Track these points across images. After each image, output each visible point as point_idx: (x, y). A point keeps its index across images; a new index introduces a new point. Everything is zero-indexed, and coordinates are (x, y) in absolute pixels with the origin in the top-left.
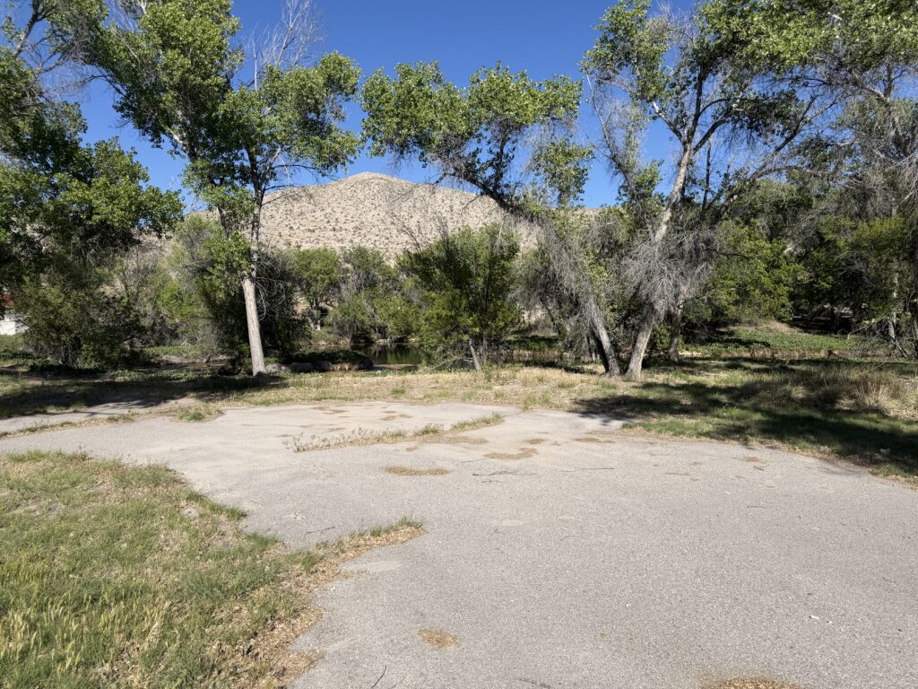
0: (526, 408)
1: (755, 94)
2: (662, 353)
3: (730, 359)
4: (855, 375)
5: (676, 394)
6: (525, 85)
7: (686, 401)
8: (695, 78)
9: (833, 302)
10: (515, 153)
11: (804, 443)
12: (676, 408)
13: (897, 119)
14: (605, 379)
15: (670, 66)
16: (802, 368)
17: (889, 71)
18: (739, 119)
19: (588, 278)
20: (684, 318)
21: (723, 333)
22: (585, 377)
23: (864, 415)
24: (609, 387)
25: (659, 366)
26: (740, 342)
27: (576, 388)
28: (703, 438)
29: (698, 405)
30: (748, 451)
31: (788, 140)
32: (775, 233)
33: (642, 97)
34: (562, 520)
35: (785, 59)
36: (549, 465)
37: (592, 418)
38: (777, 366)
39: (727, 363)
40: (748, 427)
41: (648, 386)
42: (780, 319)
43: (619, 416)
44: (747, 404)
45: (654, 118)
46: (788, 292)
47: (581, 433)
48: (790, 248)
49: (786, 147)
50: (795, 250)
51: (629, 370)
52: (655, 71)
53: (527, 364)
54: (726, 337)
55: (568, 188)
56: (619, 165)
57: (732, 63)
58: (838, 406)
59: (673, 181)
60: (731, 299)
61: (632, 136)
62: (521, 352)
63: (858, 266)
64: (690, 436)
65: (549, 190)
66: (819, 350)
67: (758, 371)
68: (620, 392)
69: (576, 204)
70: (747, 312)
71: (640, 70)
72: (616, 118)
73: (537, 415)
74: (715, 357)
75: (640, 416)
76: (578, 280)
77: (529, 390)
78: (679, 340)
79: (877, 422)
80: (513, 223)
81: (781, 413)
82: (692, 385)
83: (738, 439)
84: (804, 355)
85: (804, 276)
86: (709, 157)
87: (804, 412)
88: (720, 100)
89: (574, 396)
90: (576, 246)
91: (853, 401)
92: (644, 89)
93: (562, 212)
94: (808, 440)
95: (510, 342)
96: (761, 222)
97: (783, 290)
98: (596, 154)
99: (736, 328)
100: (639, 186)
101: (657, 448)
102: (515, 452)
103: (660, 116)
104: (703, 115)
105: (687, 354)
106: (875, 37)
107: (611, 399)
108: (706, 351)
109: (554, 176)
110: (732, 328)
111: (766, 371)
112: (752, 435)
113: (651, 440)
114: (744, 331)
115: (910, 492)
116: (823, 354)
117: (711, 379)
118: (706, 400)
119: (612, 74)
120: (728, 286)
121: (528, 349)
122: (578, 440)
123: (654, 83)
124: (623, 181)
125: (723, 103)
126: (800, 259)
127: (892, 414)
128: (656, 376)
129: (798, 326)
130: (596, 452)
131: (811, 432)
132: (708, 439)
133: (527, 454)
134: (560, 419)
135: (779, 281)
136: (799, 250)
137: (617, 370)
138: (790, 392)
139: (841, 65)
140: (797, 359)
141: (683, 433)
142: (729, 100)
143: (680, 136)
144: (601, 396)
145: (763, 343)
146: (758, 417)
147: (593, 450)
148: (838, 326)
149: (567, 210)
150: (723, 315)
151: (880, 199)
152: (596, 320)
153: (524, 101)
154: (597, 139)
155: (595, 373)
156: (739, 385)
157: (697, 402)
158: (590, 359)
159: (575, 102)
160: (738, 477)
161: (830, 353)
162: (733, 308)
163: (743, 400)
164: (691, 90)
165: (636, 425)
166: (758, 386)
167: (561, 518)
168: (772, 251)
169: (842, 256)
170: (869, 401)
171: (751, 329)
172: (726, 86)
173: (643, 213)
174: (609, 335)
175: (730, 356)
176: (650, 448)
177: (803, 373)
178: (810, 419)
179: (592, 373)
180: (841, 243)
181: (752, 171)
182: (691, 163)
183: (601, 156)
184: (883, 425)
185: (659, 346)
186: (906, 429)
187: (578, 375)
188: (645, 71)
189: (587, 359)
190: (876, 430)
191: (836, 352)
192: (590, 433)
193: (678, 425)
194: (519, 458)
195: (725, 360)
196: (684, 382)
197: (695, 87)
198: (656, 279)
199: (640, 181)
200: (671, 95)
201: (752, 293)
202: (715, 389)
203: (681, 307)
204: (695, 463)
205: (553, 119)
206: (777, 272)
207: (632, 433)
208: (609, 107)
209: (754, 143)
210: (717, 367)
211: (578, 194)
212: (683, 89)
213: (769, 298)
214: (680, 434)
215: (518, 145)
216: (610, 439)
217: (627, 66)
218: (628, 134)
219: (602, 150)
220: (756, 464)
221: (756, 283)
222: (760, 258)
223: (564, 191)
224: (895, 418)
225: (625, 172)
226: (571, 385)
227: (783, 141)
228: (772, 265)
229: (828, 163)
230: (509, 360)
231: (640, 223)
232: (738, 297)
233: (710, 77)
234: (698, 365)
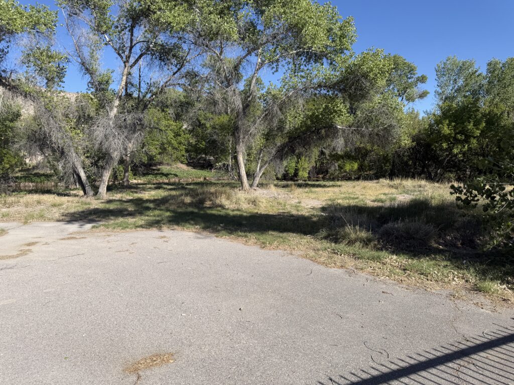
0: (25, 223)
1: (162, 41)
2: (121, 182)
3: (157, 184)
4: (212, 189)
5: (126, 205)
6: (13, 5)
7: (131, 208)
8: (129, 26)
9: (206, 154)
10: (9, 49)
11: (188, 225)
12: (125, 213)
13: (225, 68)
14: (84, 199)
15: (114, 15)
16: (192, 187)
17: (221, 43)
18: (154, 54)
19: (69, 137)
20: (132, 162)
21: (154, 170)
22: (70, 199)
23: (215, 209)
24: (86, 204)
25: (118, 189)
26: (163, 174)
27: (64, 206)
28: (138, 229)
29: (138, 210)
30: (161, 233)
31: (179, 69)
32: (178, 117)
33: (98, 31)
34: (45, 293)
35: (173, 27)
36: (40, 258)
37: (73, 224)
38: (180, 186)
39: (155, 186)
40: (162, 220)
41: (109, 202)
42: (182, 162)
43: (90, 221)
44: (163, 207)
45: (106, 44)
46: (185, 149)
47: (65, 235)
48: (185, 126)
49: (178, 73)
50: (188, 127)
51: (99, 193)
52: (105, 16)
53: (30, 192)
54: (156, 172)
55: (53, 78)
56: (87, 69)
57: (149, 21)
58: (205, 205)
59: (119, 83)
60: (157, 151)
61: (95, 53)
62: (27, 184)
63: (215, 137)
64: (131, 228)
65: (39, 78)
66: (200, 178)
67: (171, 189)
68: (92, 207)
69: (59, 89)
70: (166, 158)
71: (96, 14)
72: (83, 40)
73: (34, 226)
74: (149, 183)
75: (104, 220)
76: (63, 138)
77: (30, 209)
78: (129, 174)
79: (220, 211)
80: (11, 97)
81: (179, 211)
82: (136, 199)
83: (157, 227)
84: (193, 180)
85: (193, 141)
86: (140, 72)
87: (190, 209)
88: (143, 41)
89: (62, 211)
90: (60, 116)
91: (211, 202)
92: (99, 26)
93: (49, 94)
94: (190, 224)
95: (17, 178)
96: (171, 111)
97: (183, 147)
98: (71, 60)
99: (161, 167)
100: (100, 83)
101: (112, 238)
102: (15, 253)
103: (109, 44)
104: (134, 48)
105: (135, 181)
106: (214, 25)
107: (87, 211)
108: (145, 179)
109: (41, 69)
110: (159, 167)
111: (174, 189)
112: (164, 224)
113: (109, 233)
114: (165, 169)
115: (230, 243)
116: (202, 180)
117: (146, 195)
118: (142, 207)
119: (78, 11)
120: (155, 145)
121: (32, 182)
122: (62, 239)
123: (105, 23)
124: (90, 79)
125: (145, 43)
126: (190, 132)
127: (227, 207)
128: (115, 195)
129: (191, 166)
130: (73, 245)
131: (192, 219)
132: (141, 229)
133: (23, 253)
134: (50, 227)
135: (180, 143)
136: (190, 127)
137: (92, 193)
138: (184, 200)
139: (200, 35)
140: (190, 182)
141: (127, 227)
142: (148, 42)
143: (122, 58)
144: (80, 210)
145: (174, 175)
146: (168, 214)
147: (72, 245)
148: (208, 166)
149: (53, 93)
150: (154, 160)
151: (221, 106)
152: (76, 163)
153: (13, 15)
154: (71, 50)
155: (77, 196)
156: (160, 197)
157: (137, 209)
158: (75, 187)
159: (53, 24)
160: (155, 248)
161: (205, 179)
162: (158, 156)
163: (161, 206)
164: (127, 31)
165: (100, 226)
166: (169, 198)
167: (45, 291)
168: (177, 127)
169: (208, 131)
170: (218, 202)
171: (168, 167)
172: (146, 34)
173: (103, 100)
174: (85, 172)
175: (158, 182)
176: (108, 238)
177: (191, 189)
178: (192, 213)
179: (76, 196)
180: (208, 125)
181: (162, 84)
182: (129, 74)
183: (75, 61)
184: (223, 213)
185: (119, 178)
186: (231, 213)
187: (66, 197)
188: (99, 15)
189: (73, 187)
190: (220, 215)
191: (207, 178)
192: (71, 234)
193: (125, 223)
194: (17, 257)
195: (154, 184)
196: (131, 198)
197: (129, 31)
198: (111, 139)
199: (100, 80)
200: (116, 33)
201: (167, 149)
202: (148, 201)
203: (129, 155)
204: (133, 244)
205: (37, 32)
206: (179, 138)
207: (98, 231)
208: (78, 32)
209: (163, 68)
210: (150, 188)
211: (60, 83)
212: (123, 30)
213: (176, 152)
214: (125, 228)
215: (11, 44)
216: (84, 236)
217: (87, 9)
218: (92, 51)
219: (75, 58)
220: (165, 239)
221: (169, 143)
222: (171, 130)
223: (50, 80)
224: (228, 209)
225: (91, 74)
226: (60, 205)
227: (176, 69)
228: (177, 135)
229: (197, 85)
230: (18, 190)
231: (102, 105)
232: (161, 151)
233: (137, 27)
234: (139, 188)
